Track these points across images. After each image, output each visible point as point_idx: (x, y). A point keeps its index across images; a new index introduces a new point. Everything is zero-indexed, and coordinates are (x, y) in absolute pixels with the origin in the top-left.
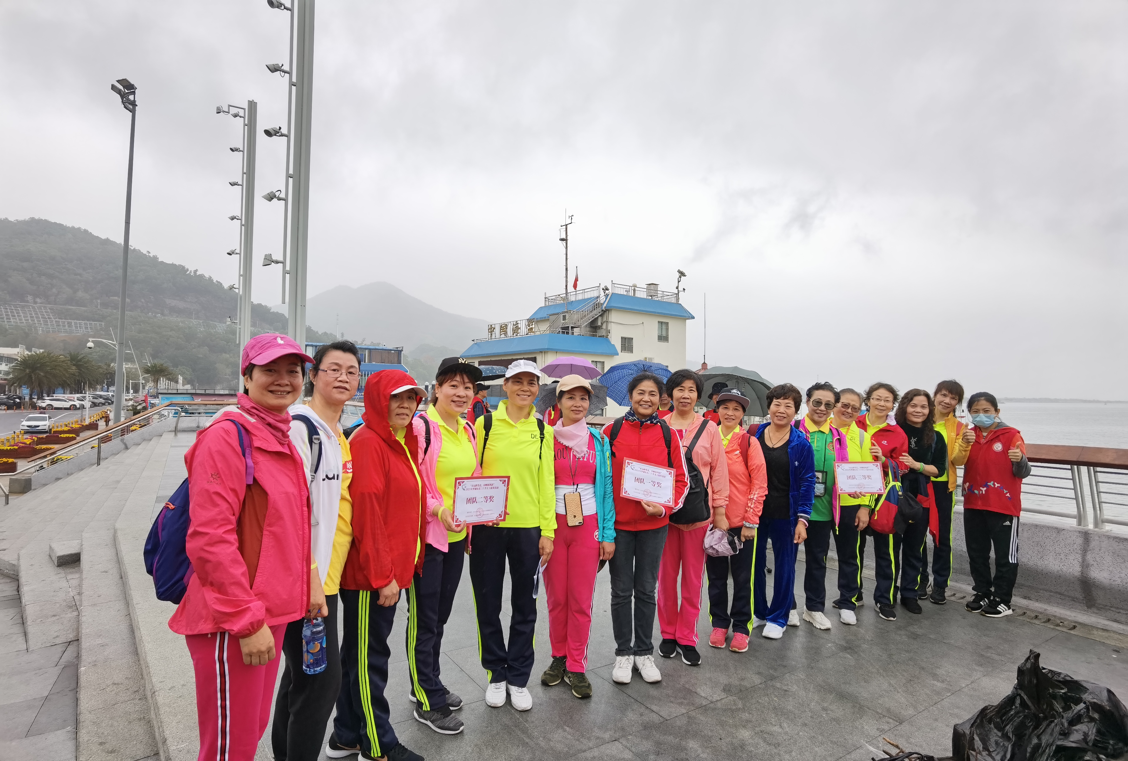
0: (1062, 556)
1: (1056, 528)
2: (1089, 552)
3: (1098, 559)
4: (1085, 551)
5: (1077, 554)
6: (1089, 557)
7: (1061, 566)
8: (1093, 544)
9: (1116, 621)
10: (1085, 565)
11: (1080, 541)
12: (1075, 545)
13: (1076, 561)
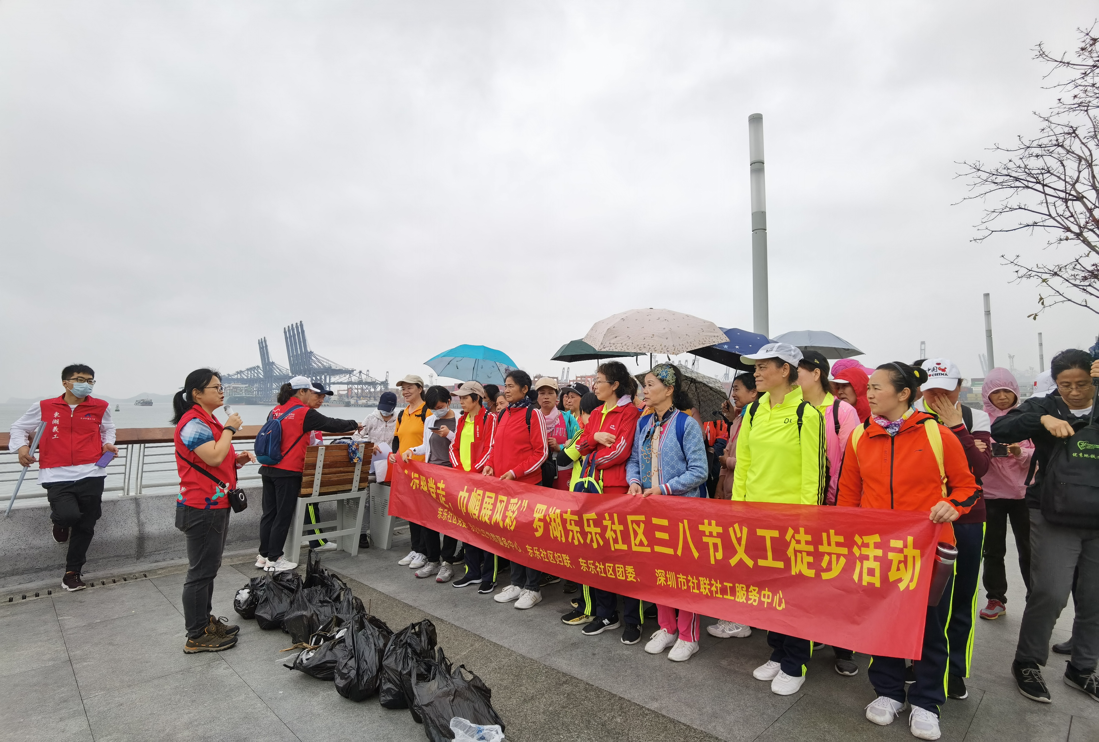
0: (122, 523)
1: (112, 501)
2: (141, 513)
3: (148, 517)
4: (138, 513)
5: (133, 518)
6: (142, 517)
7: (123, 531)
8: (143, 506)
9: (156, 561)
10: (141, 524)
11: (133, 506)
12: (130, 511)
13: (133, 523)
